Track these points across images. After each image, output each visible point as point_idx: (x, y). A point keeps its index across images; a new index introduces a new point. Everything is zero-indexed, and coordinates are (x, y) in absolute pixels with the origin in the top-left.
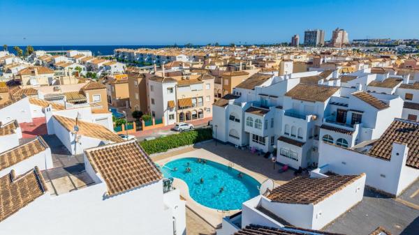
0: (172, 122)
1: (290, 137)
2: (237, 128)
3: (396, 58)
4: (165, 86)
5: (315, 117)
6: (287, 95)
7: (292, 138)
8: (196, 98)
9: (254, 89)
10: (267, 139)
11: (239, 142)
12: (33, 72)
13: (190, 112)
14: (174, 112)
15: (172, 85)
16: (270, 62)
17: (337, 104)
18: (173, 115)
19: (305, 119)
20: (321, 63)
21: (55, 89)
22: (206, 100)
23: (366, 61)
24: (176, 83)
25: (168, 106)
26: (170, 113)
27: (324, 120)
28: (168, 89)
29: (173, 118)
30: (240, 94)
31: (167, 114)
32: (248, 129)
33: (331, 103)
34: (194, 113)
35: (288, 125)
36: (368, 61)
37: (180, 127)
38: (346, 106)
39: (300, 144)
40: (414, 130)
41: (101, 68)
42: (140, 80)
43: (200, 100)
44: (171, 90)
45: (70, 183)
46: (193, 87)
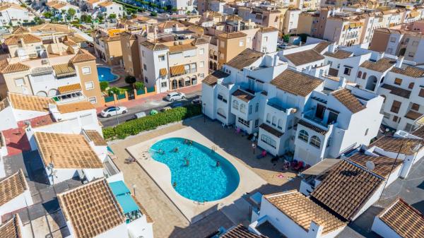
0: (165, 90)
1: (270, 125)
2: (224, 108)
3: (412, 8)
4: (156, 54)
5: (295, 110)
6: (272, 82)
7: (273, 127)
8: (189, 65)
9: (242, 70)
10: (251, 123)
11: (226, 122)
12: (20, 42)
13: (183, 79)
14: (166, 80)
15: (164, 52)
16: (275, 12)
17: (318, 99)
18: (165, 83)
19: (285, 112)
20: (328, 15)
21: (43, 63)
22: (200, 65)
23: (377, 14)
24: (168, 50)
25: (160, 74)
26: (162, 81)
27: (303, 115)
28: (159, 57)
29: (166, 85)
30: (230, 72)
31: (159, 82)
32: (234, 111)
33: (312, 98)
34: (188, 79)
35: (270, 114)
36: (379, 13)
37: (172, 98)
38: (325, 102)
39: (279, 134)
40: (355, 175)
41: (96, 9)
42: (132, 42)
43: (193, 66)
44: (163, 57)
45: (47, 226)
46: (186, 53)
